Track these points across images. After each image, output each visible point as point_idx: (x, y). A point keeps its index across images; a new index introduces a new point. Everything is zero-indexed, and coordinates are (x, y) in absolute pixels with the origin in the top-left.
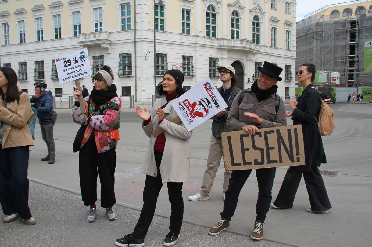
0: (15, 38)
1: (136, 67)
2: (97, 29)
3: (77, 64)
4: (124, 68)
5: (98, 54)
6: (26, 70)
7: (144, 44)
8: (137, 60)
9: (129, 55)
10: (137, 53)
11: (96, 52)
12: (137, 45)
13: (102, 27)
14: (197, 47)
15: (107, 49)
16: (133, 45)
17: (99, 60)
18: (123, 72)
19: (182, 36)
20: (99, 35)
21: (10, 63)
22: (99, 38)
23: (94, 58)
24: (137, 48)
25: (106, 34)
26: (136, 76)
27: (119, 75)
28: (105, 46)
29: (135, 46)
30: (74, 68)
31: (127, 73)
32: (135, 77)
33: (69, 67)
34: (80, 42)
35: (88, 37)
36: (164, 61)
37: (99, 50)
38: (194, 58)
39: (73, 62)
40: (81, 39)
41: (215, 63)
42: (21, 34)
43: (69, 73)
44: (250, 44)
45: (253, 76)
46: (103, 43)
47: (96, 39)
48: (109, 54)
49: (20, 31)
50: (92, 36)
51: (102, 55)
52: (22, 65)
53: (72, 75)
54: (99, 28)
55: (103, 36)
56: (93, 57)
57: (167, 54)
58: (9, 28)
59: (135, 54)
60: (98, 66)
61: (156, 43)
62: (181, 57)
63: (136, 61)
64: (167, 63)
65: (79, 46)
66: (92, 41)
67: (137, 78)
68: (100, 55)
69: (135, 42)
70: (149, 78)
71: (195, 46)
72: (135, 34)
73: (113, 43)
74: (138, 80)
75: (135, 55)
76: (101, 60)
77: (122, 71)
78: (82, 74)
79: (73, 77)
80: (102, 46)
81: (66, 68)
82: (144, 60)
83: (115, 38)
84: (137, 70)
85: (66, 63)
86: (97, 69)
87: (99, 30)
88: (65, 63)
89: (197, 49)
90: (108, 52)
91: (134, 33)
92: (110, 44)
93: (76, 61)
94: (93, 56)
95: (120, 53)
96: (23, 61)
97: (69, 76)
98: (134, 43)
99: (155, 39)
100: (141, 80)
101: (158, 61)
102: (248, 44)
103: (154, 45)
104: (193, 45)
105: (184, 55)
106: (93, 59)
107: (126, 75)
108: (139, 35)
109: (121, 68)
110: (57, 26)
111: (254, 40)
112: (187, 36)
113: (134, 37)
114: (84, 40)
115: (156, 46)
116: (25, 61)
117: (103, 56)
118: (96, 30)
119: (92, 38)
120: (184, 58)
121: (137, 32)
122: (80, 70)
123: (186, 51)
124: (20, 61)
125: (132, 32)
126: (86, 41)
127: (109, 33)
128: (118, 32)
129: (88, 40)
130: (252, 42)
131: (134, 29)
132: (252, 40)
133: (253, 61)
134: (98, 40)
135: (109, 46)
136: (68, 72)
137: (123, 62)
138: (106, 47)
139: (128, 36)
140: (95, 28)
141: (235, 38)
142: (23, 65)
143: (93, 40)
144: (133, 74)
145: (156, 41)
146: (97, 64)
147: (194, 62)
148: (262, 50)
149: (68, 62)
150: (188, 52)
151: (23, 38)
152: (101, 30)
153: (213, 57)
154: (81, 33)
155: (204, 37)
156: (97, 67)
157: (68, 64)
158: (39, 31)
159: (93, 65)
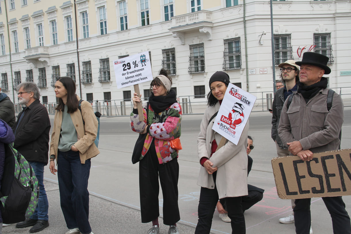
0: (94, 30)
1: (246, 56)
2: (194, 8)
3: (137, 69)
4: (231, 59)
5: (196, 41)
6: (108, 68)
7: (257, 23)
8: (248, 46)
9: (237, 40)
10: (248, 36)
11: (194, 39)
12: (248, 25)
13: (200, 5)
14: (337, 18)
15: (207, 34)
16: (242, 26)
17: (198, 50)
18: (230, 64)
19: (314, 5)
20: (196, 17)
21: (90, 60)
22: (197, 21)
23: (192, 47)
24: (247, 29)
25: (205, 14)
26: (247, 68)
27: (224, 68)
28: (204, 30)
29: (245, 27)
30: (133, 72)
31: (235, 65)
32: (245, 70)
33: (128, 71)
34: (172, 28)
35: (182, 20)
36: (286, 44)
37: (198, 36)
38: (332, 35)
39: (132, 66)
40: (174, 23)
42: (101, 24)
43: (128, 78)
46: (202, 27)
47: (193, 23)
48: (211, 40)
49: (101, 20)
50: (187, 18)
51: (201, 42)
52: (103, 62)
53: (131, 79)
54: (196, 7)
55: (202, 17)
56: (190, 46)
57: (290, 34)
58: (88, 17)
59: (246, 38)
60: (197, 57)
61: (273, 20)
62: (312, 37)
63: (246, 48)
64: (291, 47)
65: (172, 33)
66: (187, 25)
67: (249, 70)
68: (198, 43)
69: (245, 22)
70: (266, 70)
71: (335, 17)
72: (244, 10)
73: (215, 25)
74: (249, 73)
75: (246, 40)
76: (201, 50)
77: (228, 62)
78: (141, 79)
79: (132, 82)
80: (200, 30)
81: (125, 72)
82: (258, 45)
83: (217, 18)
84: (249, 59)
85: (126, 67)
86: (195, 61)
87: (196, 10)
88: (124, 66)
89: (338, 21)
90: (209, 39)
91: (242, 8)
92: (212, 27)
93: (136, 65)
94: (190, 44)
95: (225, 39)
96: (104, 57)
97: (128, 80)
98: (243, 23)
99: (272, 15)
100: (254, 73)
101: (278, 45)
103: (270, 23)
104: (331, 16)
105: (317, 32)
106: (190, 49)
107: (233, 67)
108: (250, 11)
109: (227, 58)
110: (144, 9)
112: (320, 4)
113: (243, 15)
114: (178, 25)
115: (274, 24)
116: (107, 57)
117: (203, 44)
118: (193, 10)
119: (188, 21)
120: (317, 36)
121: (248, 8)
122: (140, 74)
123: (320, 26)
124: (102, 57)
125: (240, 8)
126: (180, 26)
127: (210, 13)
128: (222, 10)
129: (182, 24)
131: (242, 3)
134: (195, 23)
135: (210, 31)
136: (126, 76)
137: (229, 50)
138: (205, 32)
139: (236, 13)
140: (191, 8)
142: (105, 61)
143: (189, 23)
144: (243, 66)
145: (274, 17)
146: (196, 55)
147: (332, 41)
149: (128, 66)
150: (322, 28)
151: (104, 28)
152: (199, 9)
154: (174, 15)
156: (196, 59)
157: (127, 67)
158: (123, 17)
159: (190, 57)
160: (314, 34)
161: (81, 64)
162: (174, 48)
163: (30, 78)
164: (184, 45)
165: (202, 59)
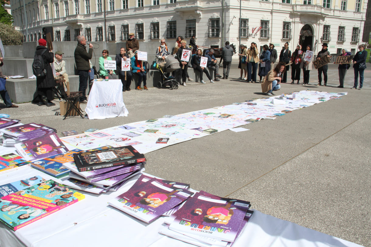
1: (223, 29)
4: (213, 30)
6: (128, 31)
7: (231, 11)
9: (217, 21)
11: (189, 16)
12: (225, 11)
14: (273, 13)
15: (199, 14)
16: (221, 11)
17: (192, 24)
18: (212, 34)
19: (261, 3)
20: (193, 3)
21: (114, 25)
24: (224, 14)
25: (199, 2)
27: (209, 36)
28: (198, 12)
29: (223, 12)
31: (215, 35)
32: (221, 38)
34: (177, 9)
35: (183, 4)
36: (246, 25)
37: (192, 15)
38: (270, 22)
40: (178, 6)
41: (288, 26)
42: (124, 2)
44: (320, 9)
45: (321, 38)
46: (196, 10)
47: (190, 6)
50: (187, 3)
51: (194, 19)
56: (187, 20)
57: (248, 19)
59: (223, 19)
62: (260, 22)
63: (223, 25)
64: (248, 27)
66: (187, 8)
67: (224, 38)
68: (192, 19)
70: (234, 39)
71: (272, 11)
72: (223, 2)
73: (204, 9)
74: (224, 40)
76: (194, 24)
77: (211, 32)
80: (195, 12)
83: (206, 5)
84: (224, 32)
86: (189, 30)
90: (200, 17)
92: (202, 10)
95: (210, 18)
96: (125, 24)
98: (222, 9)
99: (240, 7)
101: (241, 25)
102: (319, 9)
103: (240, 11)
104: (270, 11)
106: (187, 22)
108: (227, 3)
109: (211, 30)
111: (324, 5)
112: (265, 3)
113: (222, 5)
114: (180, 7)
115: (242, 12)
116: (127, 24)
119: (187, 5)
120: (262, 22)
121: (225, 1)
123: (264, 16)
124: (123, 24)
126: (182, 8)
127: (201, 1)
130: (322, 6)
132: (323, 5)
133: (322, 24)
134: (192, 7)
135: (201, 12)
137: (212, 25)
139: (217, 3)
141: (307, 3)
142: (125, 27)
144: (220, 35)
145: (242, 8)
146: (190, 27)
147: (270, 25)
148: (331, 13)
150: (266, 17)
151: (126, 4)
153: (286, 21)
155: (280, 4)
159: (186, 28)
160: (261, 20)
161: (107, 28)
162: (176, 21)
163: (68, 35)
164: (182, 19)
165: (194, 29)
